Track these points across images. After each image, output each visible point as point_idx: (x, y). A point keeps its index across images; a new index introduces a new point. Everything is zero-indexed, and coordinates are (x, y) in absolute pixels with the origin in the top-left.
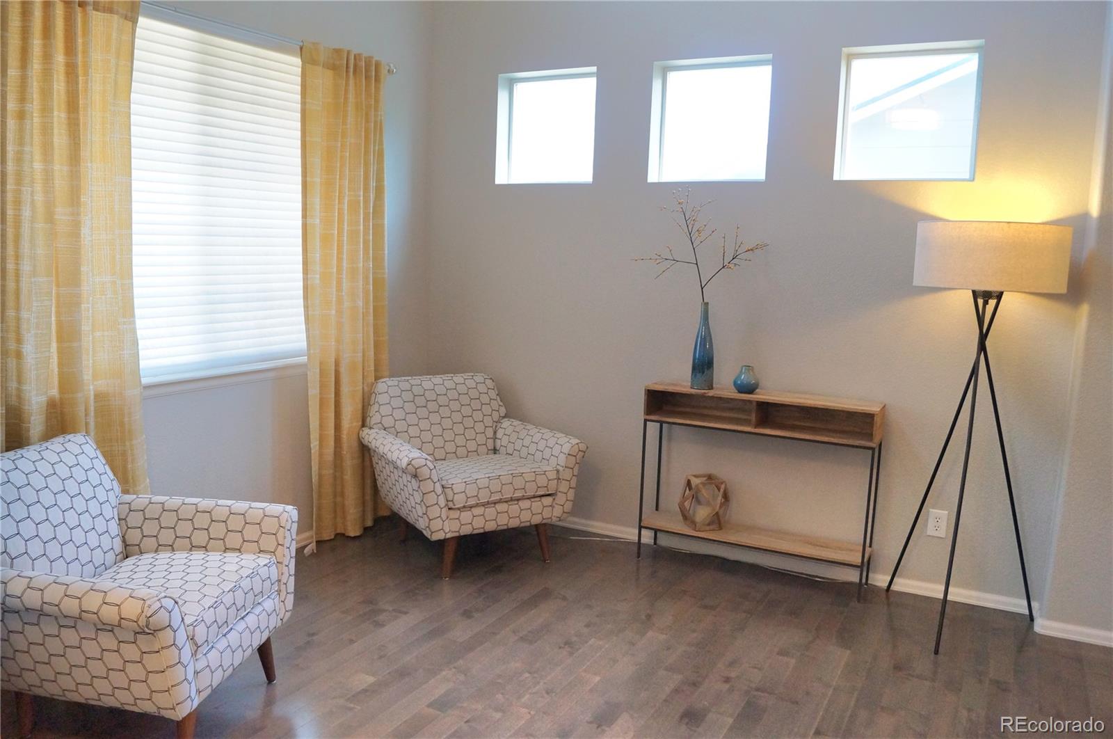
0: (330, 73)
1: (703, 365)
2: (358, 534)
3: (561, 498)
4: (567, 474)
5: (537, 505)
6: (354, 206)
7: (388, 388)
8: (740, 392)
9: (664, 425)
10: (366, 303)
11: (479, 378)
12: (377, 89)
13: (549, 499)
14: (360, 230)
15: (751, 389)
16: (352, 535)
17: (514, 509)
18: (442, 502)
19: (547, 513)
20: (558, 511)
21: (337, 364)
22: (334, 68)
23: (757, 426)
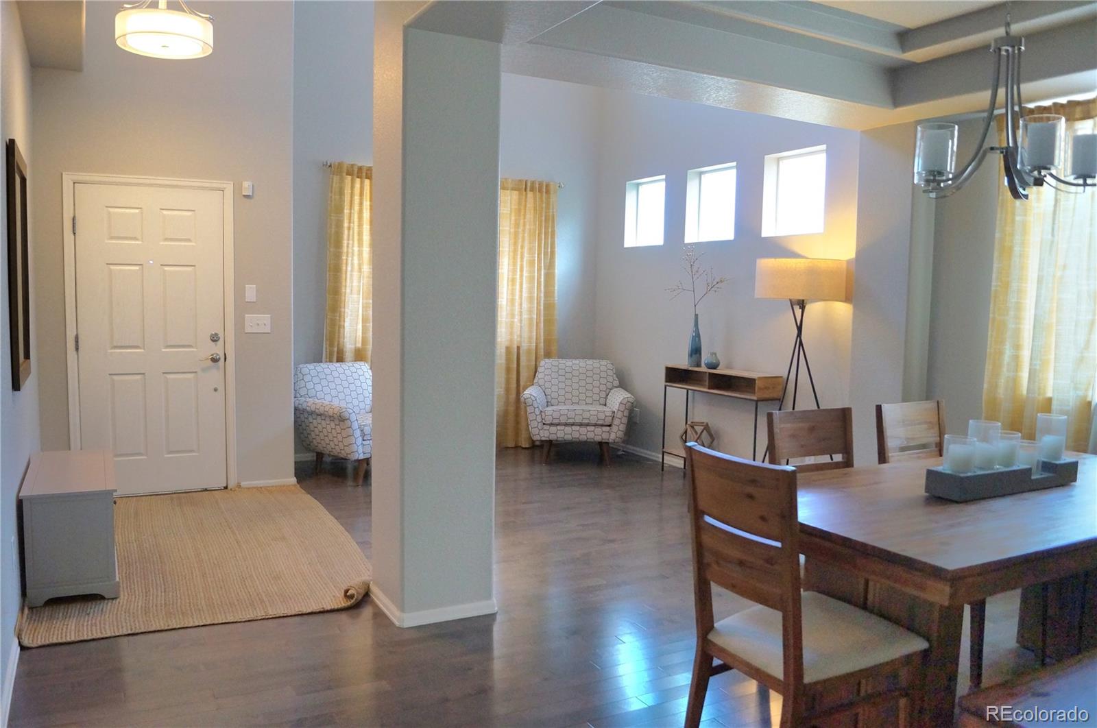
0: (516, 193)
1: (696, 351)
2: (527, 446)
3: (614, 428)
4: (619, 415)
5: (598, 430)
6: (531, 263)
7: (545, 364)
8: (709, 368)
9: (689, 391)
10: (538, 314)
11: (604, 362)
12: (548, 198)
13: (608, 428)
14: (534, 276)
15: (715, 366)
16: (524, 446)
17: (583, 430)
18: (539, 419)
19: (605, 436)
20: (613, 436)
21: (518, 348)
22: (518, 190)
23: (709, 389)
